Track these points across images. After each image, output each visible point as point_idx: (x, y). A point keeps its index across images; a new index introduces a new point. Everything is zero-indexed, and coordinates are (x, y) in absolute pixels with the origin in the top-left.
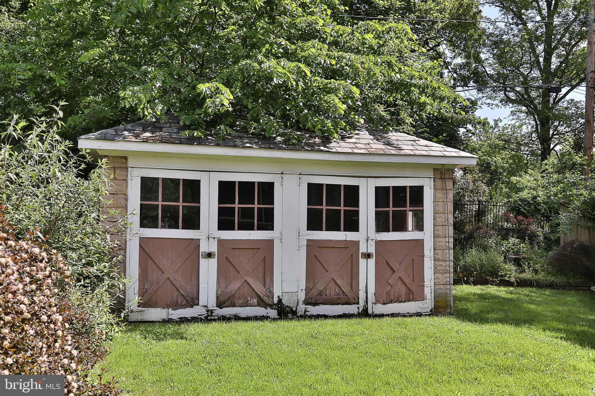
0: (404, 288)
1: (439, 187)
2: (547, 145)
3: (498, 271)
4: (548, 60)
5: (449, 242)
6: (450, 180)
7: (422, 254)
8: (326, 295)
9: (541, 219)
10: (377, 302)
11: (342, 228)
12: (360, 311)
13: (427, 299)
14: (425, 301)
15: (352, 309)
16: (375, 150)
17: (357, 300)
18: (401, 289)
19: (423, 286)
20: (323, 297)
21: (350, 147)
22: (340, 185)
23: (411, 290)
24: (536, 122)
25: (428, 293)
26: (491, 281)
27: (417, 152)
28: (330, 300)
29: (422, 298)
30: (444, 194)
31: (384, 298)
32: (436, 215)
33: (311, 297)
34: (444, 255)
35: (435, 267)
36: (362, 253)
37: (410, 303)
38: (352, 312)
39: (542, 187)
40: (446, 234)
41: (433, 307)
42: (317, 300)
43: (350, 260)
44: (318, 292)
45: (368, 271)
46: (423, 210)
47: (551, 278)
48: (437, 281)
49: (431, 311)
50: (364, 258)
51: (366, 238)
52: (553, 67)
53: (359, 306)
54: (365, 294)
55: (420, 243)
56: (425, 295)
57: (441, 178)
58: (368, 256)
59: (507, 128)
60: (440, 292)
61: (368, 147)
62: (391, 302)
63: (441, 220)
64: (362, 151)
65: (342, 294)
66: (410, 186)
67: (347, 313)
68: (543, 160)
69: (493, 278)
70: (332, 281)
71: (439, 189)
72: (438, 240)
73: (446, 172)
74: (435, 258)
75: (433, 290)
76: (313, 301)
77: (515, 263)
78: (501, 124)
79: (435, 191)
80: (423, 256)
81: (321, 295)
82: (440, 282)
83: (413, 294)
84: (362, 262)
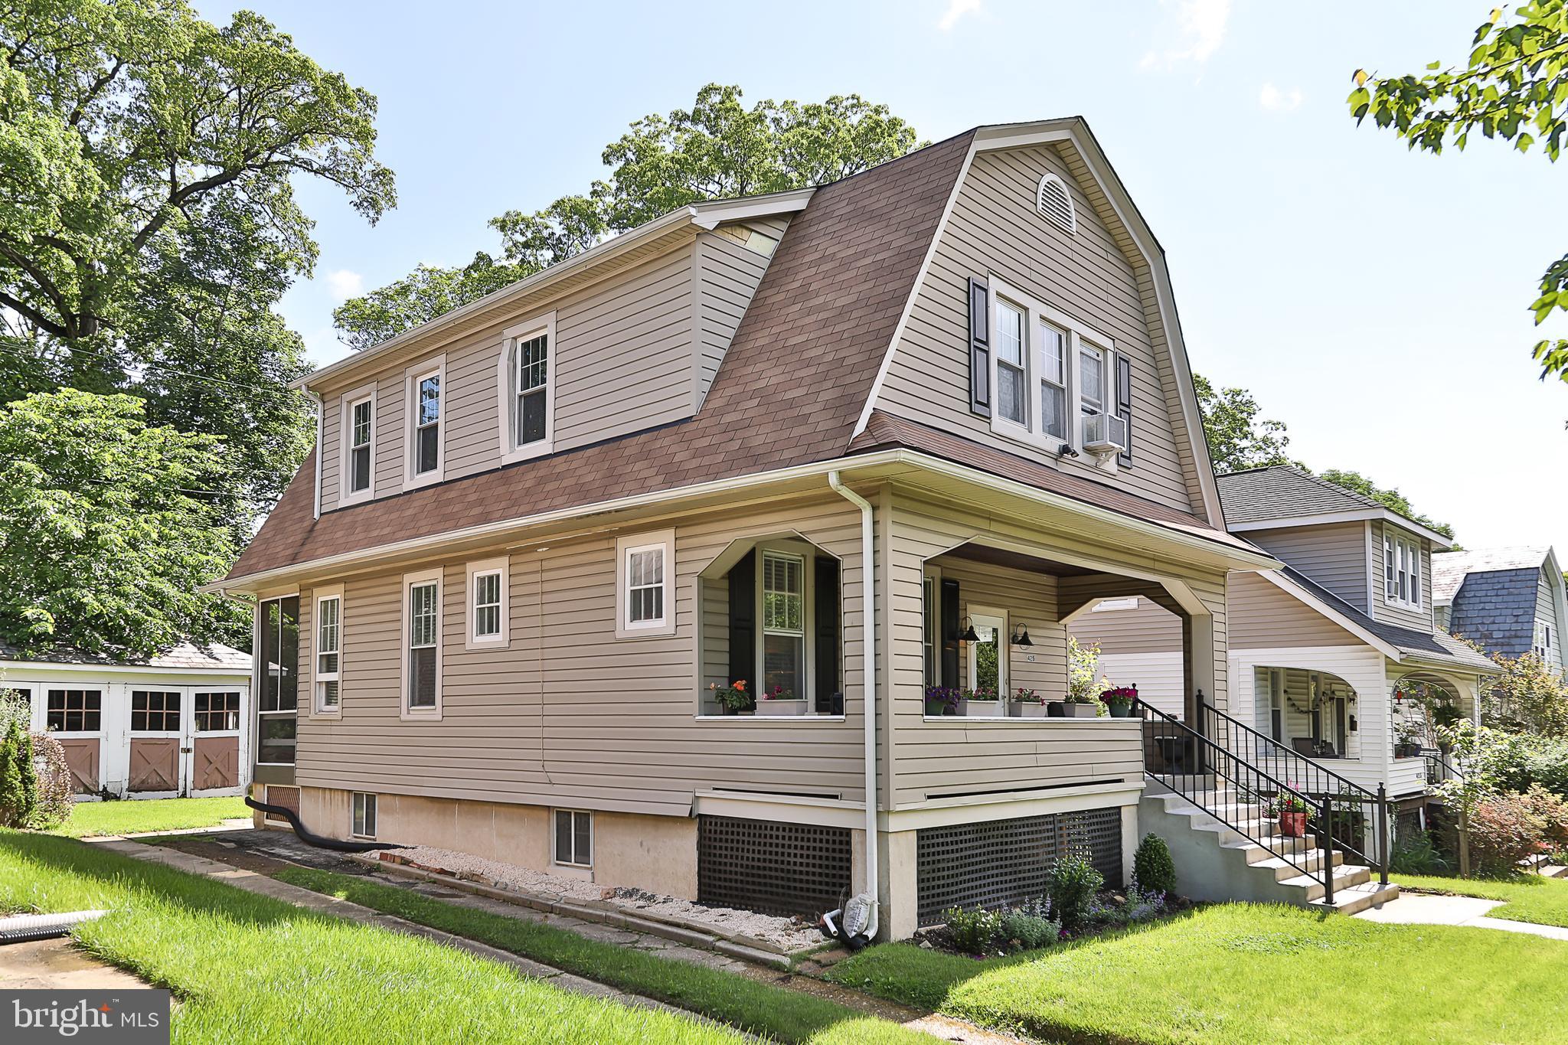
0: (220, 776)
7: (237, 748)
8: (148, 784)
10: (195, 786)
11: (164, 727)
12: (179, 796)
13: (241, 784)
14: (239, 786)
15: (172, 794)
16: (198, 663)
17: (177, 787)
18: (217, 777)
19: (238, 774)
21: (170, 661)
22: (163, 692)
23: (226, 778)
25: (242, 779)
28: (151, 787)
29: (236, 784)
31: (202, 785)
33: (132, 785)
36: (182, 748)
37: (226, 788)
38: (171, 797)
42: (139, 788)
43: (171, 754)
44: (140, 782)
45: (187, 762)
46: (238, 712)
50: (184, 752)
51: (187, 736)
53: (178, 790)
54: (184, 781)
55: (235, 739)
56: (239, 781)
58: (188, 751)
61: (190, 660)
62: (208, 788)
64: (187, 665)
65: (163, 782)
66: (227, 693)
67: (166, 797)
70: (154, 771)
72: (249, 735)
74: (247, 750)
76: (134, 788)
79: (249, 695)
81: (143, 785)
83: (228, 781)
84: (182, 756)
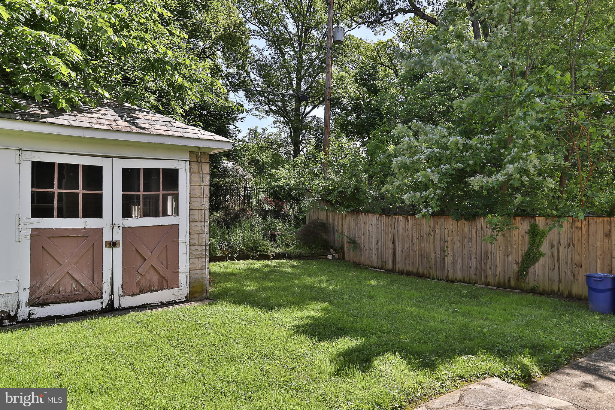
0: (156, 276)
1: (194, 171)
2: (298, 147)
3: (257, 247)
4: (299, 84)
5: (205, 227)
6: (206, 164)
7: (177, 240)
8: (59, 293)
9: (293, 202)
10: (125, 293)
11: (80, 213)
12: (104, 307)
13: (182, 285)
14: (180, 288)
15: (95, 305)
16: (121, 127)
17: (99, 295)
18: (153, 278)
19: (178, 272)
20: (56, 295)
21: (90, 121)
22: (78, 165)
23: (164, 278)
24: (291, 130)
25: (184, 278)
26: (252, 256)
27: (170, 133)
28: (64, 297)
29: (177, 285)
30: (201, 178)
31: (134, 289)
32: (192, 199)
33: (38, 297)
34: (200, 239)
35: (190, 253)
36: (106, 242)
37: (164, 291)
38: (93, 308)
39: (294, 178)
40: (202, 218)
41: (188, 293)
42: (47, 299)
43: (91, 250)
44: (48, 290)
45: (114, 261)
46: (178, 194)
47: (299, 251)
48: (192, 266)
49: (186, 297)
50: (109, 247)
51: (112, 225)
52: (302, 89)
53: (102, 300)
54: (110, 287)
55: (175, 228)
56: (180, 281)
57: (197, 162)
58: (113, 244)
59: (271, 135)
60: (196, 277)
61: (114, 123)
62: (142, 292)
63: (197, 204)
64: (105, 127)
65: (81, 289)
66: (163, 169)
67: (87, 310)
68: (294, 157)
69: (253, 253)
70: (67, 276)
71: (195, 173)
72: (193, 224)
73: (202, 156)
74: (191, 243)
75: (188, 276)
76: (41, 301)
77: (271, 239)
78: (267, 132)
79: (191, 174)
80: (178, 242)
81: (52, 294)
82: (196, 267)
83: (167, 282)
84: (107, 252)
